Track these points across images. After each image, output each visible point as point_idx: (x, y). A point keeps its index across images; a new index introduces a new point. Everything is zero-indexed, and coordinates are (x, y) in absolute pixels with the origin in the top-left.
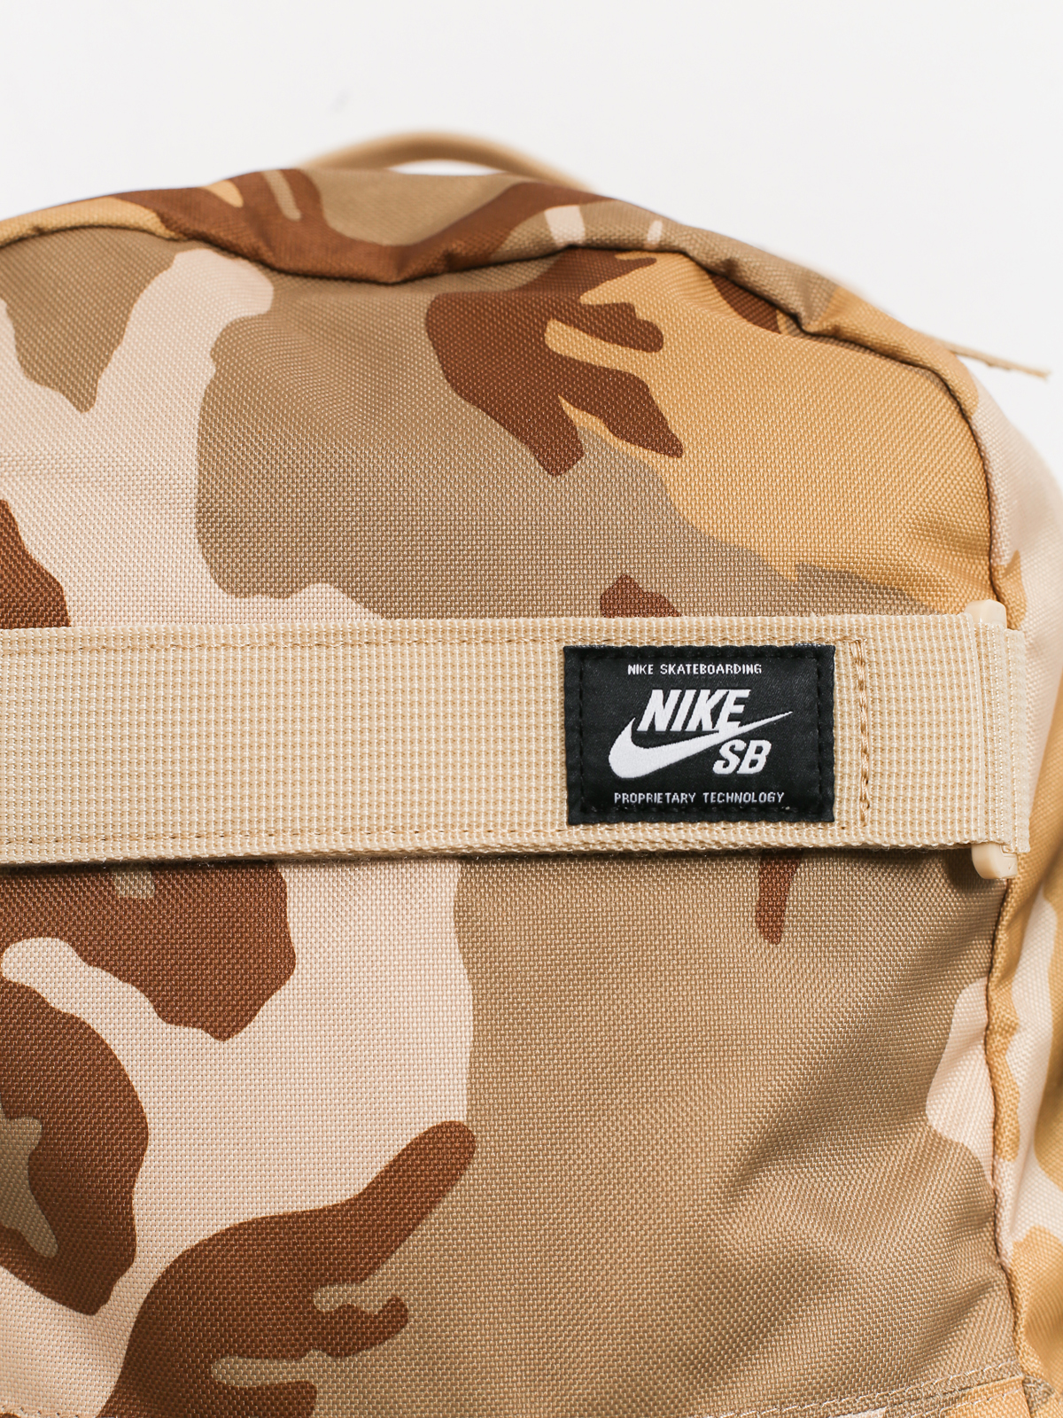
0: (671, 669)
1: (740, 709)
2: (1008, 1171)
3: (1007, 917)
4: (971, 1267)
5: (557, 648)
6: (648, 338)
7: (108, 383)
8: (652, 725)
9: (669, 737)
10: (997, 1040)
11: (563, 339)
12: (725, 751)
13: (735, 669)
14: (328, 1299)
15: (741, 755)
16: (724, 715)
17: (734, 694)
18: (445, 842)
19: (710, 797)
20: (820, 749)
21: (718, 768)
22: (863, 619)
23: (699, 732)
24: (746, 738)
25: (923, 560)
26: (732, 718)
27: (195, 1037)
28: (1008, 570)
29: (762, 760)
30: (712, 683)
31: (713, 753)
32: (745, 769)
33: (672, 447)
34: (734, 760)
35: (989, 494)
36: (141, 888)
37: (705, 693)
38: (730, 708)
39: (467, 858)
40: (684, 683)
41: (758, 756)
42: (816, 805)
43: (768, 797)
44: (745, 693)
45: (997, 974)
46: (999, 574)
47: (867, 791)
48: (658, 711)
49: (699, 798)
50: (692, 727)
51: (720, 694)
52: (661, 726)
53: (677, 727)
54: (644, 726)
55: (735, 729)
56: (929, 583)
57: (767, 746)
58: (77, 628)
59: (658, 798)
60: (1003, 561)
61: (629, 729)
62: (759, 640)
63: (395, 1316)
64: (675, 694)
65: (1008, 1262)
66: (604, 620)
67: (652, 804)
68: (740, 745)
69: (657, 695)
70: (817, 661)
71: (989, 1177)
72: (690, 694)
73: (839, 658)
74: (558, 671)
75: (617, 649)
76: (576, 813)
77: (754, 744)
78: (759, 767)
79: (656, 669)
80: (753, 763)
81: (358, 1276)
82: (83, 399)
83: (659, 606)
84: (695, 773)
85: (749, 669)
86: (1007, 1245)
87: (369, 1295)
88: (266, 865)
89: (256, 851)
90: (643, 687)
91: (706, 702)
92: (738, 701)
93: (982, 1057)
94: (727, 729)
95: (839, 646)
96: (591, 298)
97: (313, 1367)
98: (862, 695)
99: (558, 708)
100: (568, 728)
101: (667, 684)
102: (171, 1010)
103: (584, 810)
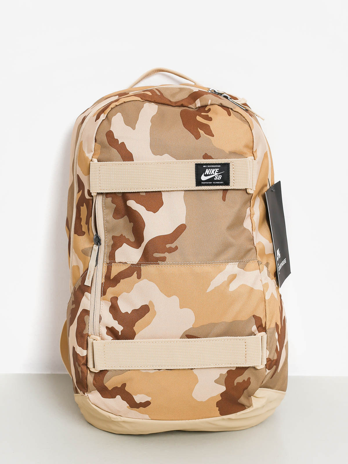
0: (209, 166)
1: (218, 171)
2: (254, 233)
3: (252, 199)
4: (250, 246)
5: (194, 164)
6: (210, 119)
7: (137, 126)
8: (206, 174)
9: (209, 175)
10: (252, 216)
11: (199, 118)
12: (216, 177)
13: (217, 166)
14: (168, 246)
15: (218, 177)
16: (216, 172)
17: (217, 169)
18: (182, 189)
19: (214, 183)
20: (228, 176)
21: (215, 179)
22: (234, 159)
23: (213, 174)
24: (218, 175)
25: (245, 150)
26: (217, 172)
27: (151, 213)
28: (255, 152)
29: (221, 178)
30: (214, 168)
31: (214, 177)
32: (218, 179)
33: (213, 136)
34: (217, 178)
35: (253, 141)
36: (144, 194)
37: (213, 169)
38: (216, 171)
39: (185, 191)
40: (210, 168)
41: (220, 177)
42: (227, 183)
43: (221, 183)
44: (218, 169)
45: (251, 207)
46: (254, 152)
47: (234, 182)
48: (207, 172)
49: (213, 183)
50: (212, 174)
51: (215, 169)
52: (208, 174)
53: (210, 174)
54: (205, 174)
55: (217, 174)
56: (246, 153)
57: (221, 176)
58: (135, 161)
59: (207, 183)
60: (254, 150)
61: (203, 174)
62: (220, 162)
63: (176, 248)
64: (209, 169)
65: (255, 245)
66: (203, 160)
67: (207, 184)
68: (218, 176)
69: (207, 170)
70: (228, 165)
71: (252, 234)
72: (211, 169)
73: (230, 165)
74: (194, 167)
75: (202, 164)
76: (197, 185)
77: (219, 176)
78: (220, 179)
79: (207, 166)
80: (219, 178)
81: (172, 243)
82: (134, 128)
83: (210, 158)
84: (212, 180)
85: (219, 166)
86: (255, 244)
87: (173, 246)
88: (160, 192)
89: (159, 190)
90: (205, 169)
91: (213, 170)
92: (217, 170)
93: (250, 218)
94: (216, 174)
95: (230, 163)
96: (202, 114)
97: (166, 255)
98: (233, 169)
99: (195, 172)
100: (196, 174)
101: (208, 168)
102: (148, 209)
103: (198, 184)
